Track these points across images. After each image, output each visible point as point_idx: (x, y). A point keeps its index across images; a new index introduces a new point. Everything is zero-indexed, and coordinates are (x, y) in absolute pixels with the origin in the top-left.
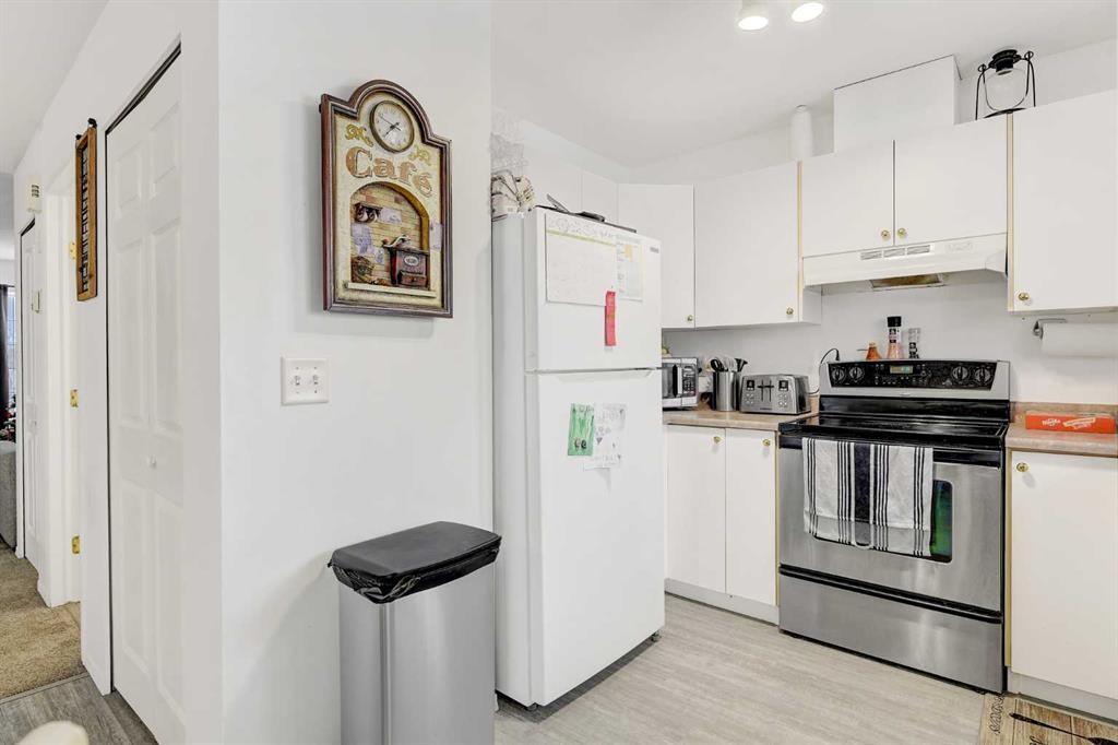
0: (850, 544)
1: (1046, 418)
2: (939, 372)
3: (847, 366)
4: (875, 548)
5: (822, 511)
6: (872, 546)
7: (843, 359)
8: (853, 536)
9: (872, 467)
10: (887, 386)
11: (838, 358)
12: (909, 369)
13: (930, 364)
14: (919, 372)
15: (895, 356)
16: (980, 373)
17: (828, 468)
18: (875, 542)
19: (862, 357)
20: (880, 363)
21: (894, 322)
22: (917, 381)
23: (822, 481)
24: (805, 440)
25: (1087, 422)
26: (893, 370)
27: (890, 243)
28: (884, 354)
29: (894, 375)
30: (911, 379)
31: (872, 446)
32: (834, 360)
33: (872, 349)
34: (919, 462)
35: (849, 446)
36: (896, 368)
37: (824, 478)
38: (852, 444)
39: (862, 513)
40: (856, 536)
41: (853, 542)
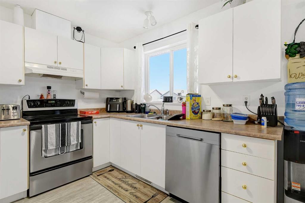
0: (58, 154)
1: (89, 112)
2: (63, 102)
3: (34, 101)
4: (66, 153)
5: (50, 147)
6: (65, 152)
7: (31, 99)
8: (59, 151)
9: (66, 129)
10: (48, 107)
11: (29, 98)
12: (54, 102)
13: (60, 100)
14: (57, 102)
15: (50, 98)
16: (72, 102)
17: (53, 133)
18: (66, 151)
19: (38, 98)
20: (45, 100)
21: (49, 88)
22: (57, 105)
23: (50, 138)
24: (43, 126)
25: (95, 112)
26: (49, 102)
27: (56, 65)
28: (45, 97)
29: (50, 103)
30: (55, 104)
31: (66, 124)
32: (28, 99)
33: (42, 96)
34: (78, 125)
35: (59, 125)
36: (50, 102)
37: (51, 136)
38: (60, 124)
39: (63, 144)
40: (60, 151)
41: (60, 153)
